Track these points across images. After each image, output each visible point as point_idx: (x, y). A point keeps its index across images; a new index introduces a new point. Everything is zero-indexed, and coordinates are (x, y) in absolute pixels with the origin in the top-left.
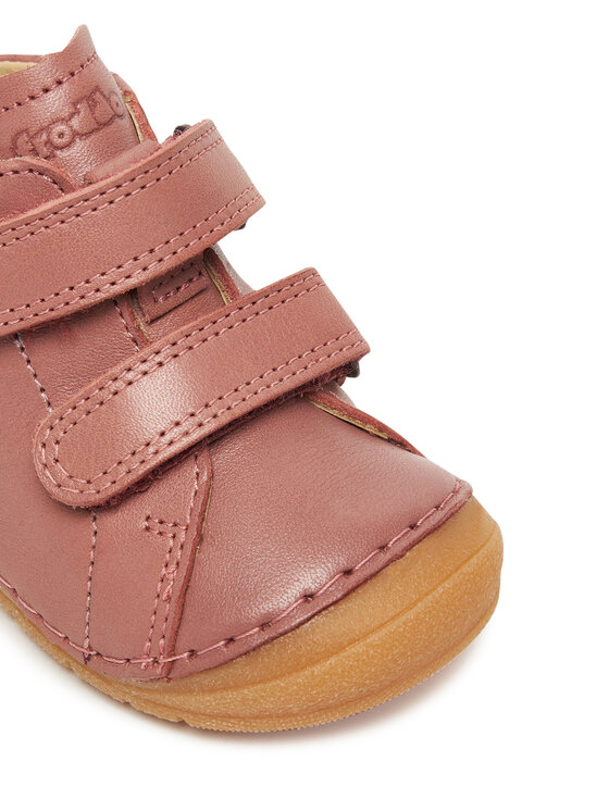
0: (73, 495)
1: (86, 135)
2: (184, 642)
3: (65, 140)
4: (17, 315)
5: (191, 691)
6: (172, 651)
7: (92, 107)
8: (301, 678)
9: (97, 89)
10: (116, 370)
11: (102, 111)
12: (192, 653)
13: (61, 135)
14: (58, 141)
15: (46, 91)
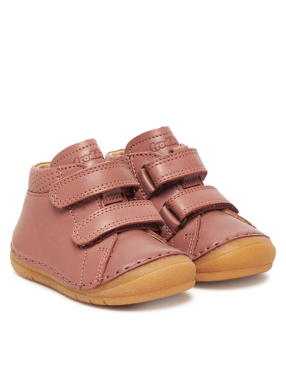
0: (81, 241)
1: (93, 159)
2: (106, 274)
3: (87, 160)
4: (71, 200)
5: (107, 289)
6: (103, 277)
7: (95, 153)
8: (134, 281)
9: (97, 150)
10: (95, 212)
11: (98, 155)
12: (108, 277)
13: (86, 158)
14: (85, 160)
15: (84, 148)
